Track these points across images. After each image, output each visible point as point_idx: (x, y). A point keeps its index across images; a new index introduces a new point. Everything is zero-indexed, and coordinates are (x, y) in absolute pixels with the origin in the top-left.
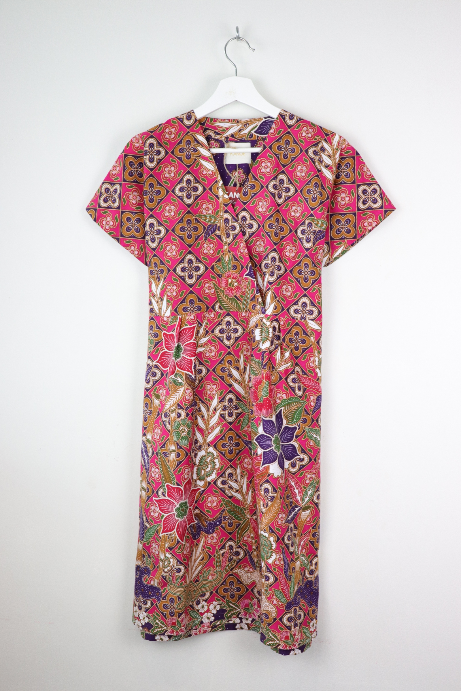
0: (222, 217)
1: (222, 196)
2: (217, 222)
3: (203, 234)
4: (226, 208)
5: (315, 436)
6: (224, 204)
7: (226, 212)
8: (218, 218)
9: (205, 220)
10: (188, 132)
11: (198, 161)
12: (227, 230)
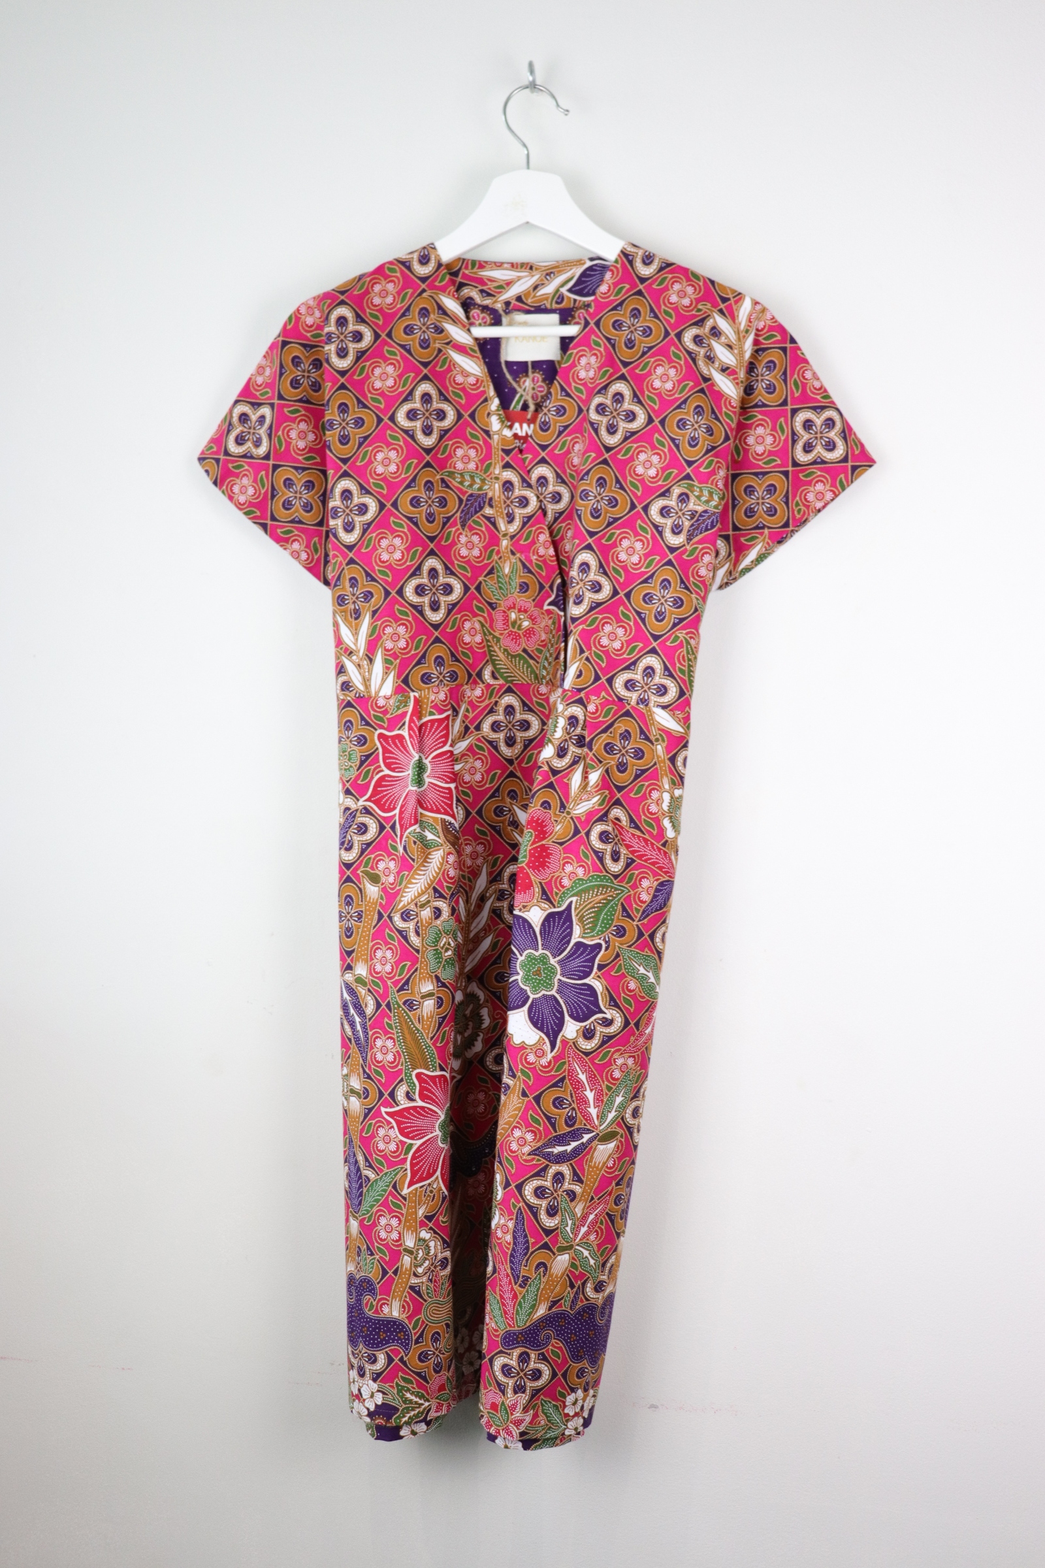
0: (497, 478)
1: (499, 432)
2: (486, 487)
3: (458, 514)
4: (507, 459)
5: (642, 970)
6: (503, 450)
7: (507, 466)
8: (488, 479)
9: (461, 483)
10: (424, 291)
11: (444, 354)
12: (508, 506)
